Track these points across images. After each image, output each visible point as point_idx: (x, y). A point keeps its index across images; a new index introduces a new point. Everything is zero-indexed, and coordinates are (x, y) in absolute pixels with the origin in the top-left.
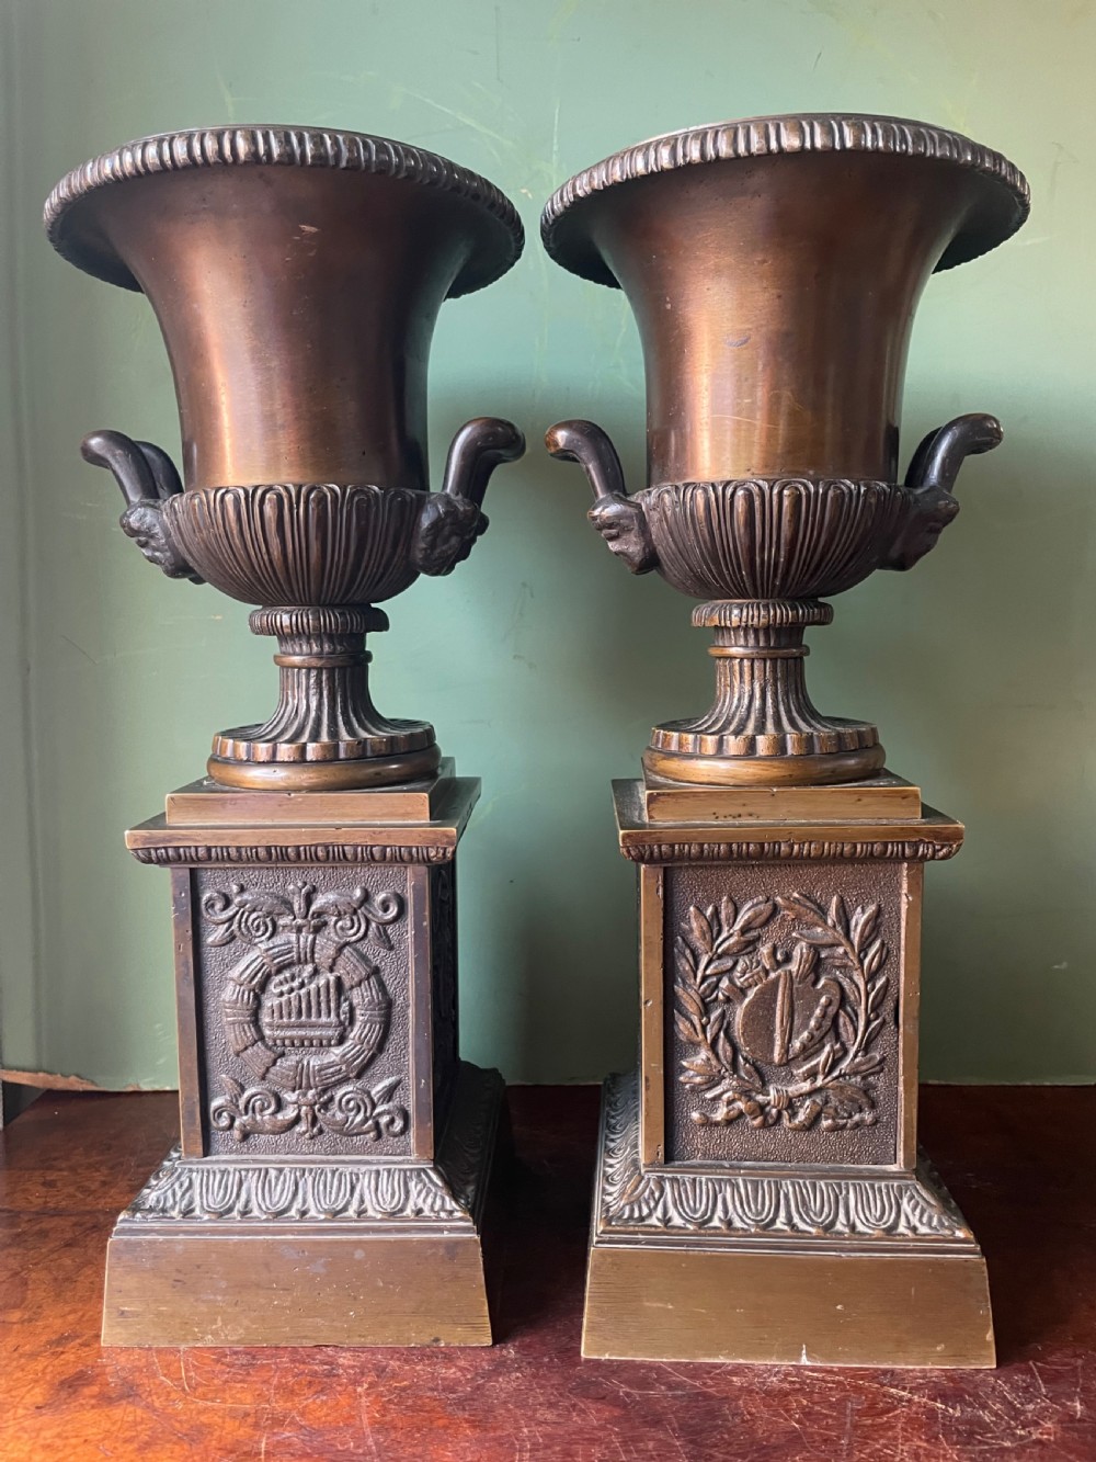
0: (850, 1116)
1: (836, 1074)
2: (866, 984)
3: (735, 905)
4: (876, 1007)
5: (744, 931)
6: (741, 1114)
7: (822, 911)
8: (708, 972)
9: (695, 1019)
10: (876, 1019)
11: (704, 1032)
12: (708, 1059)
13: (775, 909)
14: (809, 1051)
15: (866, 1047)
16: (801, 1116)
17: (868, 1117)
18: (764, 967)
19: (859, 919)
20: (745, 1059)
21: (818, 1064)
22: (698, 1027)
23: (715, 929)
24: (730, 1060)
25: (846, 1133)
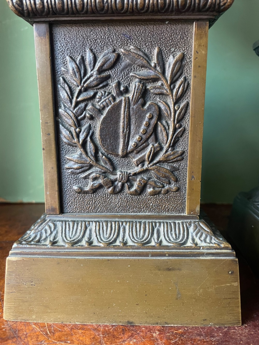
0: (164, 187)
1: (155, 161)
2: (175, 104)
3: (94, 54)
4: (180, 120)
5: (100, 71)
6: (100, 186)
7: (148, 58)
8: (80, 99)
9: (72, 129)
10: (179, 128)
11: (78, 136)
12: (81, 154)
13: (119, 56)
14: (139, 148)
15: (173, 145)
16: (135, 187)
17: (173, 186)
18: (112, 96)
19: (171, 61)
20: (103, 154)
21: (145, 155)
22: (74, 134)
23: (82, 72)
24: (93, 153)
25: (161, 196)
